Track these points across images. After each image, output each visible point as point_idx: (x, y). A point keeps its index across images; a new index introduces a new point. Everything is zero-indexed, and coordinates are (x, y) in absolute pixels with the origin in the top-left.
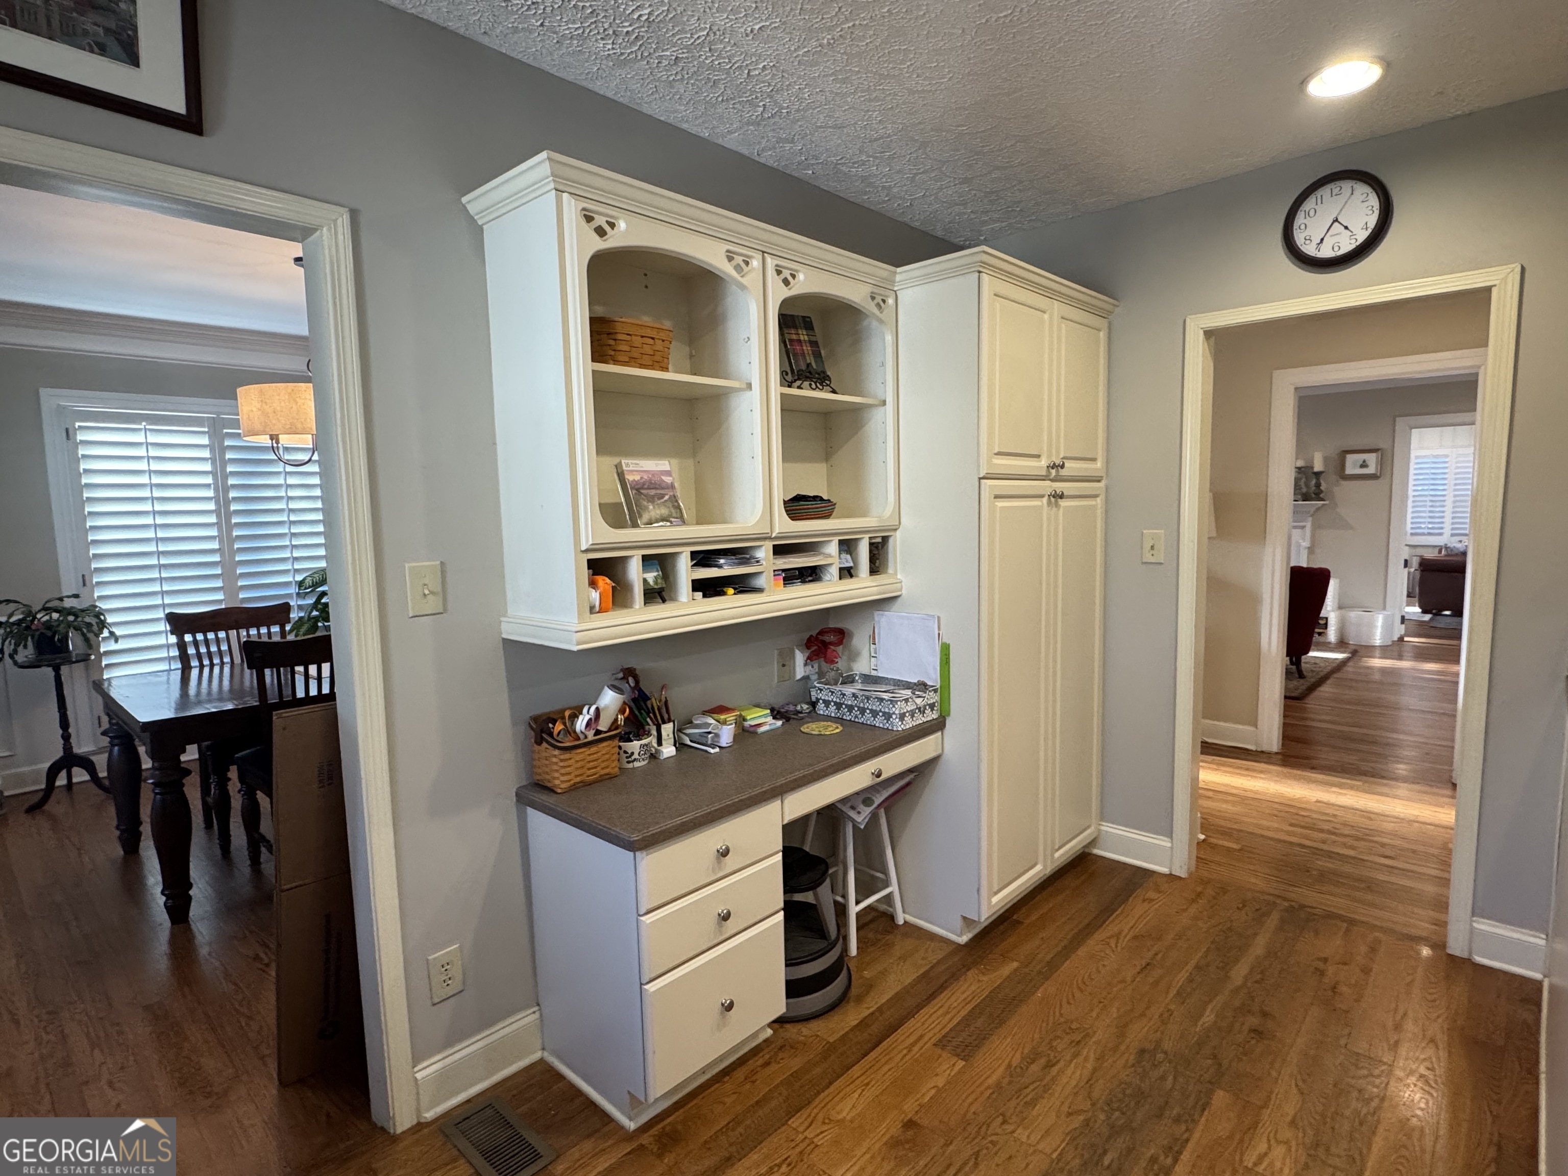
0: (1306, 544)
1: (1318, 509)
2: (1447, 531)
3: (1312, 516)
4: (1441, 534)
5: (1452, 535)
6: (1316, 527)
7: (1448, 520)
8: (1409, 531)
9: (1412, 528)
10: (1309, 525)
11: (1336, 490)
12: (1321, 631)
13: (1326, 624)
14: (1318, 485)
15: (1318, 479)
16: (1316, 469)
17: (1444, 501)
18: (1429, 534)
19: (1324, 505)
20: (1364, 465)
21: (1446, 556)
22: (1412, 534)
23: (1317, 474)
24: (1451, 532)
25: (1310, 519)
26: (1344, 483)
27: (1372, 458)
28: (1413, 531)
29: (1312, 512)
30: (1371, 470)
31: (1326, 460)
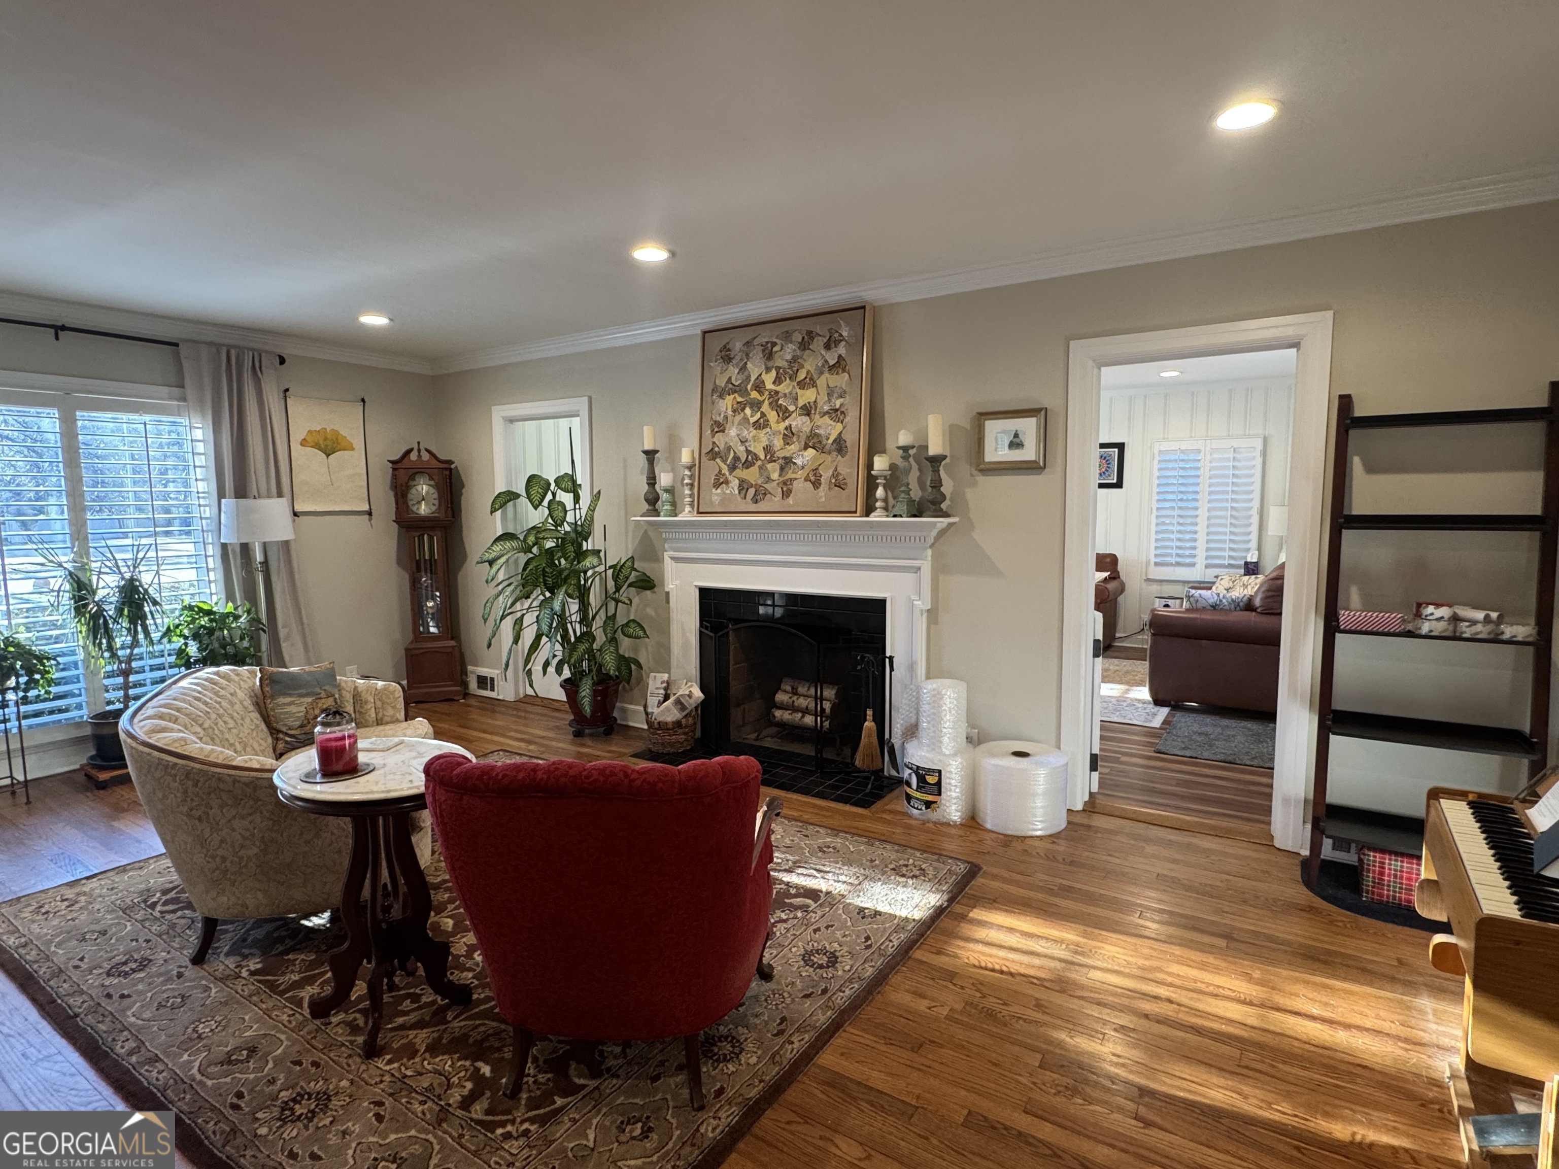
0: (923, 603)
1: (942, 533)
2: (1201, 561)
3: (931, 547)
4: (1193, 565)
5: (1207, 566)
6: (940, 569)
7: (1201, 545)
8: (1153, 560)
9: (1156, 556)
10: (926, 566)
11: (969, 493)
12: (930, 798)
13: (939, 784)
14: (937, 484)
15: (936, 471)
16: (932, 451)
17: (1197, 516)
18: (1178, 564)
19: (951, 525)
20: (1016, 444)
21: (1187, 610)
22: (1156, 564)
23: (936, 461)
24: (1205, 562)
25: (929, 552)
26: (981, 479)
27: (1028, 427)
28: (1158, 560)
29: (930, 540)
30: (1029, 453)
31: (952, 431)
